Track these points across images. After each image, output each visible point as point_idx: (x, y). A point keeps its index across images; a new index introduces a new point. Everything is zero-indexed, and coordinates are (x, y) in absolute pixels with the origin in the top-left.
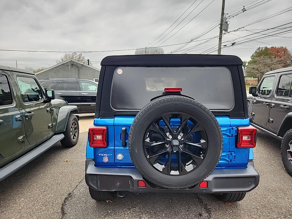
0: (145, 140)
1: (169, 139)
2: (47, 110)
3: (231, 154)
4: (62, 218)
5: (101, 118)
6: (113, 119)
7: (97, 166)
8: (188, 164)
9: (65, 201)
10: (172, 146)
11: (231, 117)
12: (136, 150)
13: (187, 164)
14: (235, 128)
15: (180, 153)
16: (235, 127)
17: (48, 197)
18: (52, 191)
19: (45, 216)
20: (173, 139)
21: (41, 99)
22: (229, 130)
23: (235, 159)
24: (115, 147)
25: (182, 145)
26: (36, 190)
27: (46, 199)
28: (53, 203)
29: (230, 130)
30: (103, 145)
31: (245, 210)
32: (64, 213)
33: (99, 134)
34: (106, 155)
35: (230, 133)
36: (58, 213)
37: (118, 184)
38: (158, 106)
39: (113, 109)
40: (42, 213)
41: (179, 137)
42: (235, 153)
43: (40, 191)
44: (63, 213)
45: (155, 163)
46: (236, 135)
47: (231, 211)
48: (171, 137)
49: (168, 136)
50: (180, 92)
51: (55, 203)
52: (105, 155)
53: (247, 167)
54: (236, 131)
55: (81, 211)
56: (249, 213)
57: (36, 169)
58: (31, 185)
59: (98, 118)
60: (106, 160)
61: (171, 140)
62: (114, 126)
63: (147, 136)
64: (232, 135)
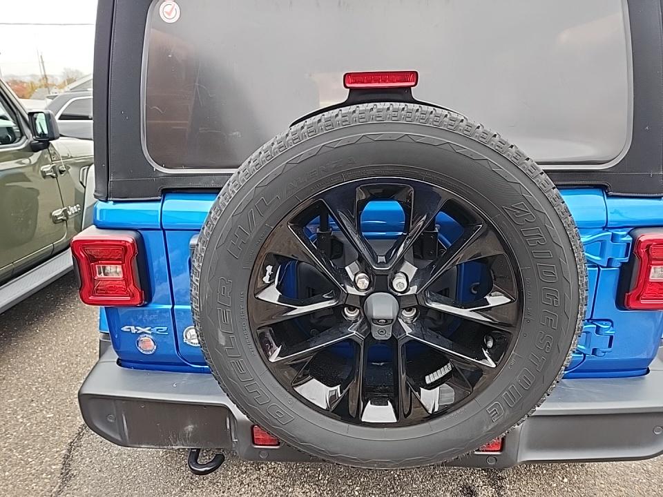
0: (260, 296)
1: (358, 288)
2: (42, 172)
3: (598, 330)
4: (59, 493)
5: (115, 202)
6: (160, 204)
7: (123, 363)
8: (433, 380)
9: (79, 434)
10: (367, 321)
11: (610, 193)
12: (220, 334)
13: (428, 382)
14: (623, 236)
15: (400, 344)
16: (625, 233)
17: (38, 419)
18: (53, 402)
19: (11, 483)
20: (371, 290)
21: (21, 138)
22: (600, 243)
23: (610, 346)
24: (173, 305)
25: (410, 310)
26: (12, 397)
27: (32, 425)
28: (45, 440)
29: (603, 243)
30: (129, 298)
31: (609, 475)
32: (67, 474)
33: (111, 260)
34: (145, 330)
35: (601, 255)
36: (51, 473)
37: (190, 428)
38: (305, 153)
39: (156, 167)
40: (7, 473)
41: (399, 283)
42: (612, 326)
43: (20, 400)
44: (66, 476)
45: (299, 381)
46: (623, 263)
47: (566, 480)
48: (363, 282)
49: (352, 277)
50: (409, 88)
51: (51, 438)
52: (141, 330)
53: (648, 371)
54: (628, 244)
55: (115, 471)
56: (623, 489)
57: (31, 331)
58: (4, 379)
59: (106, 201)
60: (147, 345)
61: (363, 294)
62: (164, 230)
63: (266, 279)
64: (610, 260)
